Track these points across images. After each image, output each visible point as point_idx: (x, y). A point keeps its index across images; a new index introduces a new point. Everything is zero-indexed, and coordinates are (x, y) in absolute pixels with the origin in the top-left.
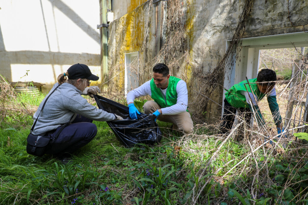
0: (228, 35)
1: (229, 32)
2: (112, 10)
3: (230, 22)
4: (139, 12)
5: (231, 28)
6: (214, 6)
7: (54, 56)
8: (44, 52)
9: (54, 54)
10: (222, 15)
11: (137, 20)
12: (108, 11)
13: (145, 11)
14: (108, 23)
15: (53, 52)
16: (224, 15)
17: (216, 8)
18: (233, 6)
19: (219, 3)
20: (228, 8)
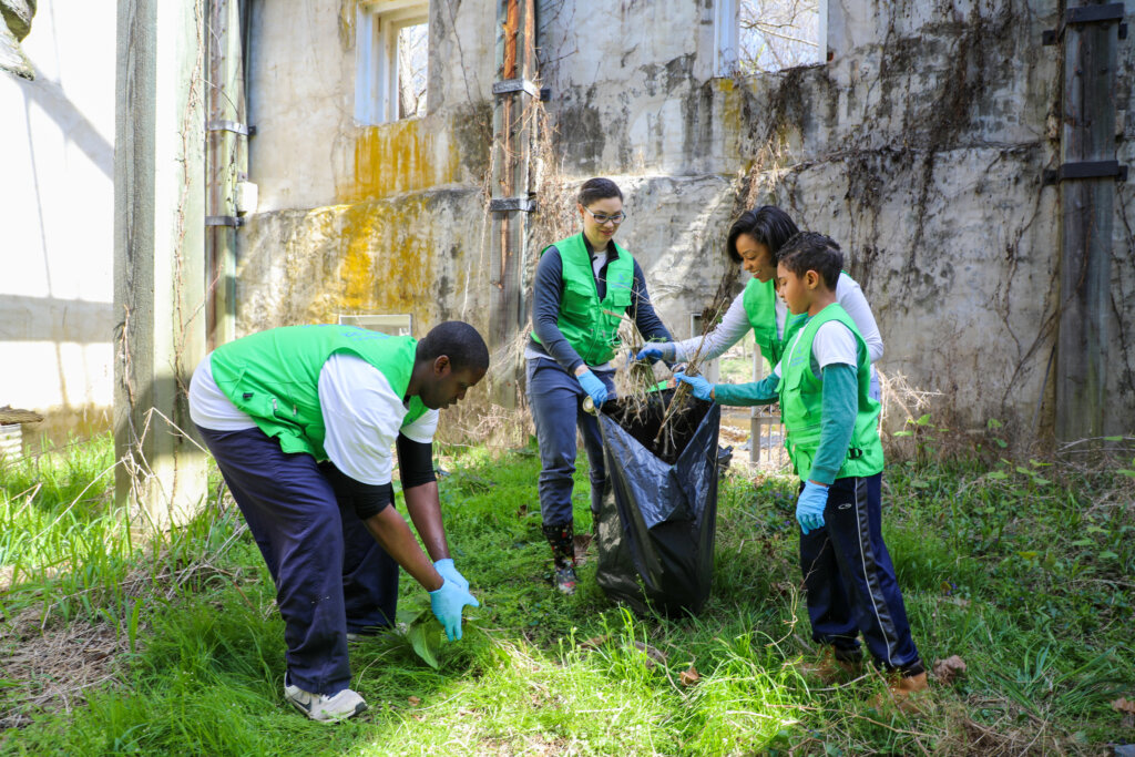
0: (693, 305)
1: (694, 300)
2: (251, 176)
3: (697, 284)
4: (409, 212)
5: (698, 293)
6: (660, 249)
7: (65, 313)
8: (31, 300)
9: (66, 309)
10: (677, 268)
11: (399, 231)
12: (241, 178)
13: (436, 215)
14: (240, 214)
15: (62, 301)
16: (683, 269)
17: (662, 253)
18: (700, 256)
19: (671, 245)
20: (688, 259)
